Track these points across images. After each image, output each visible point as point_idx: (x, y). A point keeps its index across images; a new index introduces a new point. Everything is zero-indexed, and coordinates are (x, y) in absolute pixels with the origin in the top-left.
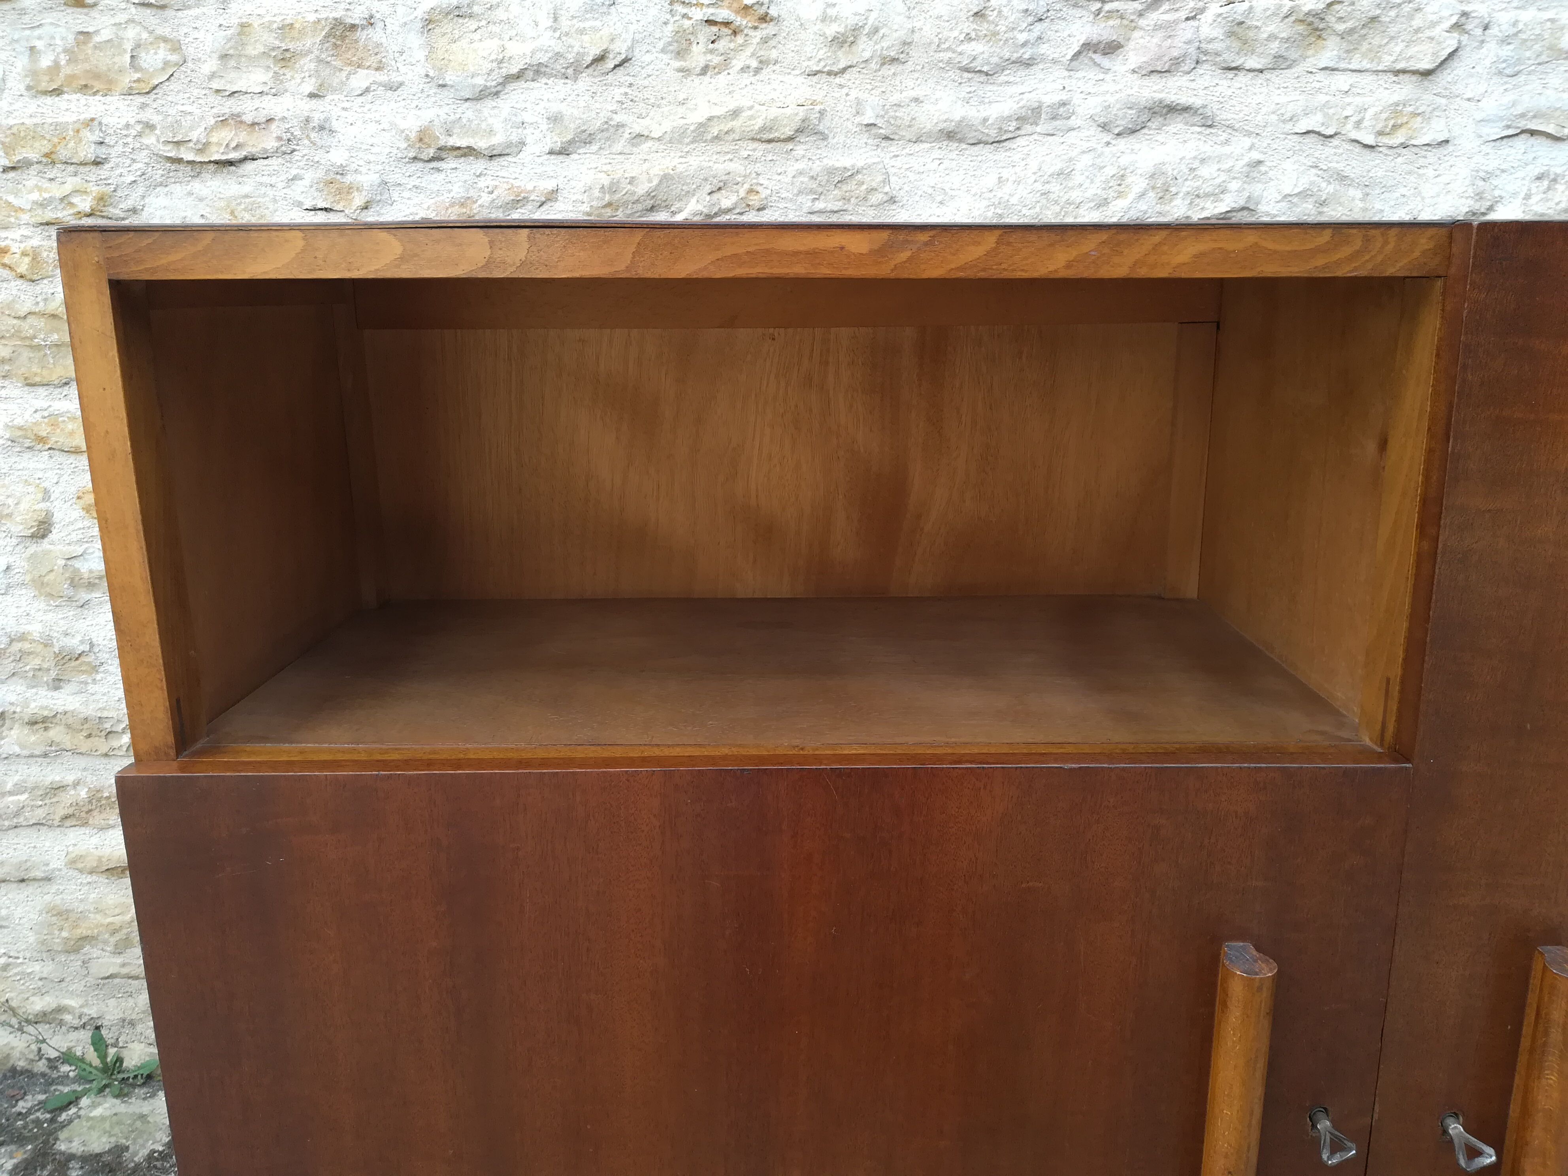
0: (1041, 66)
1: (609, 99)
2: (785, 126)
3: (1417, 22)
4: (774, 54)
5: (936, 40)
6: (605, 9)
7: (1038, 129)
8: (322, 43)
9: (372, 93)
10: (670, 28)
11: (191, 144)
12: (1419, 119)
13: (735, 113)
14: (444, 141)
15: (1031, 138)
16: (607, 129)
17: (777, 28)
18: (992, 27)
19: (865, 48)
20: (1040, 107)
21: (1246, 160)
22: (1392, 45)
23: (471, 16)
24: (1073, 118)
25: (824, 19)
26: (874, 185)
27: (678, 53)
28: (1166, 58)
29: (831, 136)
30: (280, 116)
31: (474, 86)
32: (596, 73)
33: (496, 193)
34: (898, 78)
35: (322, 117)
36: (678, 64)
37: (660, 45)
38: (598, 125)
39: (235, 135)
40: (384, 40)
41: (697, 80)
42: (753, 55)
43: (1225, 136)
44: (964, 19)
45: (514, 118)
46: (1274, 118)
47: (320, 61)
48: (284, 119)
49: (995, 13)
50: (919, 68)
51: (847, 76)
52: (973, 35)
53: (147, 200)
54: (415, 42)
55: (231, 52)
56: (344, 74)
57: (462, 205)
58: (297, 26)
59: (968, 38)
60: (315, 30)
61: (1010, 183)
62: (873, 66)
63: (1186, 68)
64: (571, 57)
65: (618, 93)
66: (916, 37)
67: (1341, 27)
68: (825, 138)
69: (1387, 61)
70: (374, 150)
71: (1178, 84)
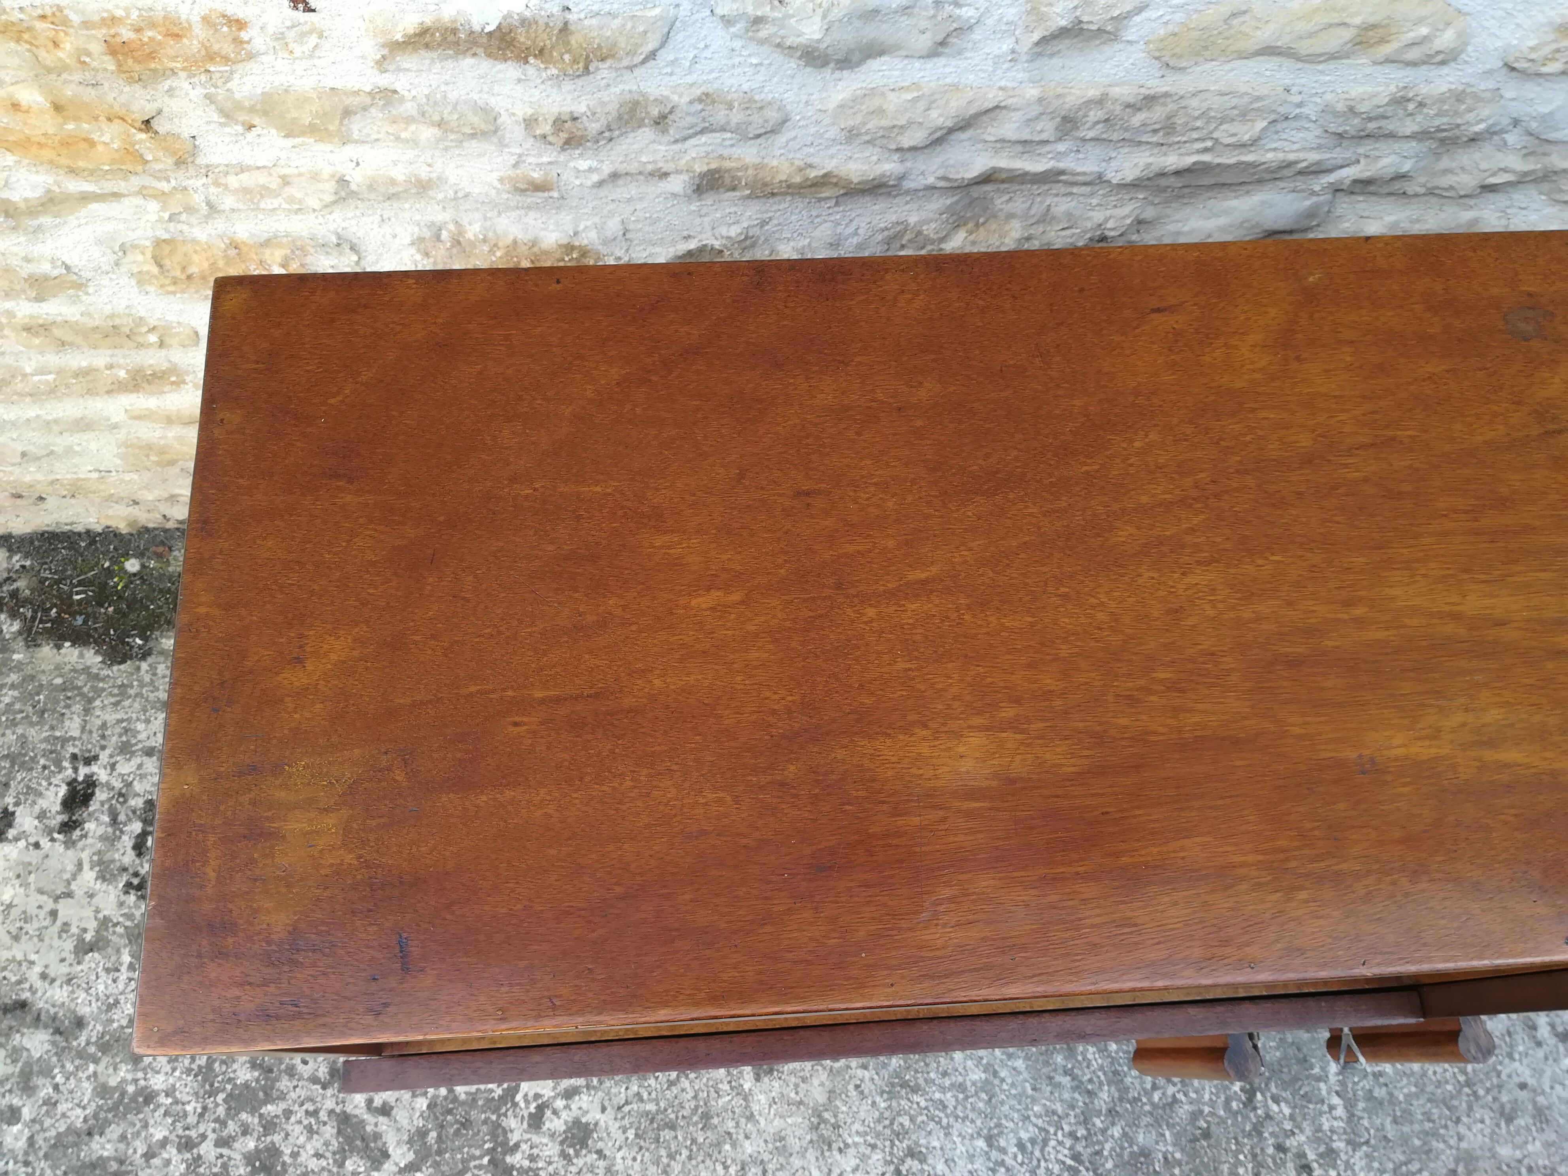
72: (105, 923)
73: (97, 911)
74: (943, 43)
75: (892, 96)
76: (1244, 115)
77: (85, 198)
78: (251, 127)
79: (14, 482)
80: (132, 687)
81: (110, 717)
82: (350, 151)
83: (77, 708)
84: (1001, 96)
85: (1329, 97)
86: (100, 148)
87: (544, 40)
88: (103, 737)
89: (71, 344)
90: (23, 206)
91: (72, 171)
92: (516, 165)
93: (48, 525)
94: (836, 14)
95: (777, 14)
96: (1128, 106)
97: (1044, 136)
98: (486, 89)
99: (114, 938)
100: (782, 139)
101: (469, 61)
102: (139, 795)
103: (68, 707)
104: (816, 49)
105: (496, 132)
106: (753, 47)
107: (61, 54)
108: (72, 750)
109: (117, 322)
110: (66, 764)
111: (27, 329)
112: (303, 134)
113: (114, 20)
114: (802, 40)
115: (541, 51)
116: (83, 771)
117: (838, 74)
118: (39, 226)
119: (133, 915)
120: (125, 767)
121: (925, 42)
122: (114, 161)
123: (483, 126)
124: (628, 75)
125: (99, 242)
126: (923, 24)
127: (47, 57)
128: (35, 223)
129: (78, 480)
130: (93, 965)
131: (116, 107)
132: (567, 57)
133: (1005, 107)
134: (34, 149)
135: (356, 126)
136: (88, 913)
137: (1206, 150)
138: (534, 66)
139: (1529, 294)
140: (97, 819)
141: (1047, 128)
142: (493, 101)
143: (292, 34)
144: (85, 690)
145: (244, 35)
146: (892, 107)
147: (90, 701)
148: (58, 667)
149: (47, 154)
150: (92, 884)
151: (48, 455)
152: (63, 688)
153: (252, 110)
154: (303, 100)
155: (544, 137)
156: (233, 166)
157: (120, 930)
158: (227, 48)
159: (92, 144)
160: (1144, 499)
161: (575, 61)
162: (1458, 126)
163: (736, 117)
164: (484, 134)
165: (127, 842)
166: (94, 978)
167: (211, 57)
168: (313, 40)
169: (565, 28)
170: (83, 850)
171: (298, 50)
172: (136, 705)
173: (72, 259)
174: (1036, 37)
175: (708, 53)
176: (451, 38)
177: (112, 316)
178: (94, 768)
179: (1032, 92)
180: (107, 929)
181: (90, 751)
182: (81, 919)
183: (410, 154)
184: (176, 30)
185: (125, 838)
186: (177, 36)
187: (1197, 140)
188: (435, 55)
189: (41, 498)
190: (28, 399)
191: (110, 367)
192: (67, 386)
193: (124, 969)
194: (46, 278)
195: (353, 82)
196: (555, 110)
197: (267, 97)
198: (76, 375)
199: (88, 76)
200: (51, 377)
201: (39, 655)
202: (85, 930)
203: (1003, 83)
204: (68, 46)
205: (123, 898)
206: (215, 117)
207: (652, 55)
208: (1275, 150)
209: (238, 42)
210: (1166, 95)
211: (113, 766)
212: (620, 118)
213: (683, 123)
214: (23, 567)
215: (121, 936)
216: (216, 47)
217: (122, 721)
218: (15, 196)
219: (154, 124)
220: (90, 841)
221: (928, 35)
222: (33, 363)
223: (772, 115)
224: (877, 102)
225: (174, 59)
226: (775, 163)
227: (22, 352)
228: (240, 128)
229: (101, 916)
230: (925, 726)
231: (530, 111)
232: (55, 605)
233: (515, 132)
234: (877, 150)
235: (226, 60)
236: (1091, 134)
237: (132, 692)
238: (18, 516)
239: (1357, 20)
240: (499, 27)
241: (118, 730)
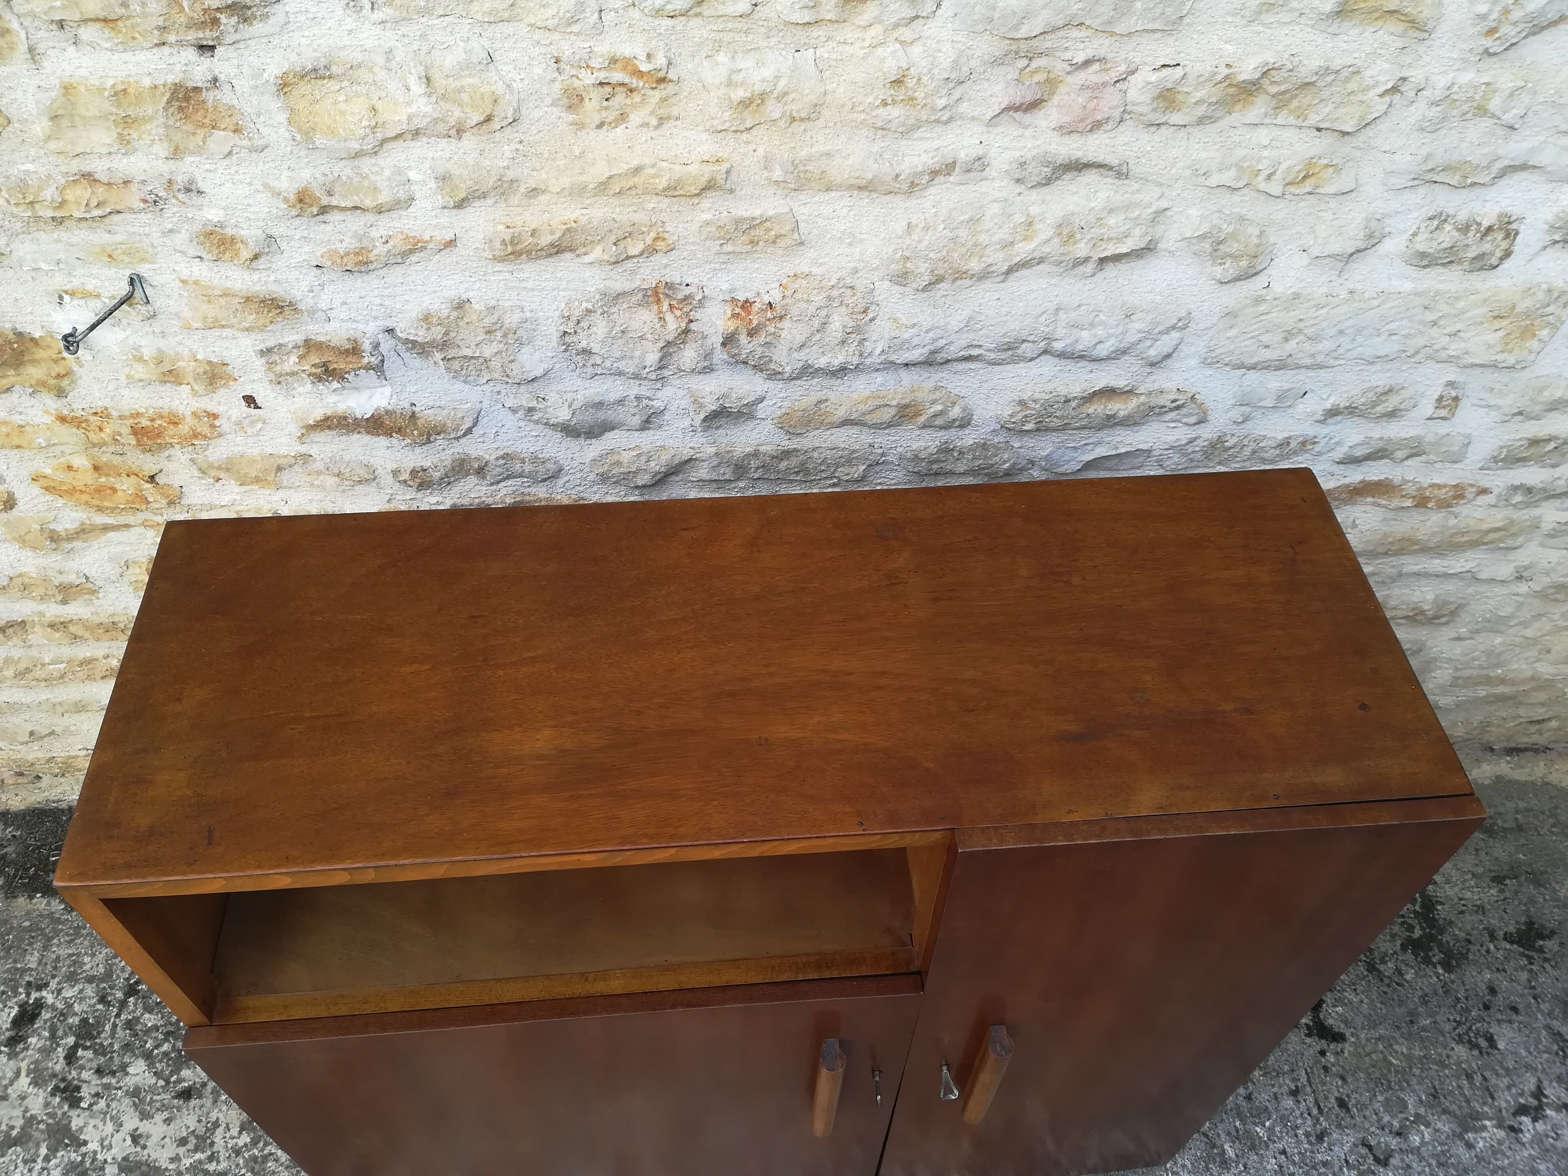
0: (959, 123)
1: (499, 155)
2: (691, 185)
3: (1350, 87)
4: (675, 111)
5: (850, 104)
6: (482, 67)
7: (951, 179)
8: (165, 109)
9: (235, 156)
10: (558, 86)
11: (45, 203)
12: (1331, 170)
13: (637, 170)
14: (325, 200)
15: (944, 187)
16: (501, 186)
17: (677, 88)
18: (910, 93)
19: (773, 110)
20: (955, 162)
21: (1154, 209)
22: (1322, 105)
23: (330, 77)
24: (987, 169)
25: (730, 84)
26: (783, 232)
27: (570, 107)
28: (1089, 121)
29: (738, 189)
30: (139, 178)
31: (348, 149)
32: (481, 132)
33: (391, 243)
34: (809, 134)
35: (186, 179)
36: (571, 117)
37: (548, 101)
38: (491, 184)
39: (93, 193)
40: (235, 102)
41: (593, 134)
42: (652, 113)
43: (1136, 186)
44: (881, 86)
45: (398, 178)
46: (1188, 172)
47: (167, 127)
48: (143, 182)
49: (915, 80)
50: (831, 124)
51: (754, 132)
52: (889, 101)
53: (12, 246)
54: (273, 104)
55: (60, 112)
56: (199, 139)
57: (357, 254)
58: (131, 91)
59: (885, 104)
60: (154, 96)
61: (918, 230)
62: (782, 124)
63: (1109, 128)
64: (452, 121)
65: (507, 150)
66: (828, 98)
67: (1274, 89)
68: (732, 191)
69: (1313, 119)
70: (252, 209)
71: (1098, 142)
72: (30, 1121)
73: (26, 1111)
74: (647, 421)
75: (624, 453)
76: (849, 462)
77: (106, 528)
78: (219, 479)
79: (20, 759)
80: (85, 928)
81: (63, 952)
82: (281, 494)
83: (38, 945)
84: (692, 452)
85: (899, 449)
86: (120, 493)
87: (401, 422)
88: (55, 968)
89: (81, 637)
90: (64, 534)
91: (100, 509)
92: (389, 501)
93: (39, 803)
94: (576, 405)
95: (541, 406)
96: (774, 457)
97: (727, 477)
98: (367, 453)
99: (36, 1134)
100: (561, 482)
101: (356, 436)
102: (77, 1014)
103: (31, 944)
104: (569, 426)
105: (374, 479)
106: (532, 426)
107: (103, 435)
108: (27, 978)
109: (116, 619)
110: (21, 990)
111: (52, 626)
112: (252, 483)
113: (138, 414)
114: (559, 420)
115: (400, 429)
116: (34, 995)
117: (588, 442)
118: (72, 549)
119: (56, 1114)
120: (69, 993)
121: (636, 421)
122: (128, 502)
123: (366, 476)
124: (456, 444)
125: (111, 560)
126: (633, 411)
127: (94, 437)
128: (70, 546)
129: (70, 757)
130: (14, 1157)
131: (134, 467)
132: (415, 432)
133: (696, 459)
134: (77, 495)
135: (285, 477)
136: (18, 1112)
137: (834, 485)
138: (395, 440)
139: (893, 519)
140: (39, 1035)
141: (727, 473)
142: (372, 460)
143: (247, 421)
144: (47, 931)
145: (217, 423)
146: (626, 461)
147: (50, 939)
148: (28, 913)
149: (85, 497)
150: (25, 1089)
151: (50, 734)
152: (29, 930)
153: (219, 468)
154: (252, 462)
155: (405, 481)
156: (206, 505)
157: (42, 1126)
158: (206, 430)
159: (114, 490)
160: (662, 618)
161: (421, 435)
162: (992, 465)
163: (528, 468)
164: (367, 480)
165: (61, 1052)
166: (12, 1168)
167: (195, 436)
168: (259, 425)
169: (413, 415)
170: (22, 1060)
171: (249, 432)
172: (86, 942)
173: (92, 572)
174: (702, 416)
175: (504, 429)
176: (344, 422)
177: (113, 615)
178: (44, 993)
179: (712, 450)
180: (31, 1127)
181: (42, 979)
182: (10, 1118)
183: (320, 496)
184: (175, 420)
185: (60, 1050)
186: (176, 424)
187: (826, 478)
188: (334, 433)
189: (38, 778)
190: (43, 684)
191: (107, 657)
192: (73, 673)
193: (40, 1160)
194: (71, 586)
195: (284, 451)
196: (411, 466)
197: (229, 460)
198: (81, 664)
199: (118, 449)
200: (64, 665)
201: (15, 905)
202: (13, 1128)
203: (691, 445)
204: (108, 430)
205: (49, 1099)
206: (196, 473)
207: (469, 431)
208: (880, 484)
209: (212, 426)
210: (795, 450)
211: (59, 992)
212: (453, 469)
213: (495, 472)
214: (14, 836)
215: (42, 1132)
216: (199, 430)
217: (73, 955)
218: (59, 528)
219: (157, 479)
220: (30, 1052)
221: (637, 417)
222: (52, 655)
223: (551, 466)
224: (616, 458)
225: (172, 437)
226: (559, 497)
227: (44, 644)
228: (211, 480)
229: (28, 1115)
230: (520, 725)
231: (395, 466)
232: (34, 865)
233: (387, 480)
234: (623, 488)
235: (205, 437)
236: (756, 476)
237: (84, 932)
238: (17, 795)
239: (894, 403)
240: (373, 415)
241: (68, 962)
